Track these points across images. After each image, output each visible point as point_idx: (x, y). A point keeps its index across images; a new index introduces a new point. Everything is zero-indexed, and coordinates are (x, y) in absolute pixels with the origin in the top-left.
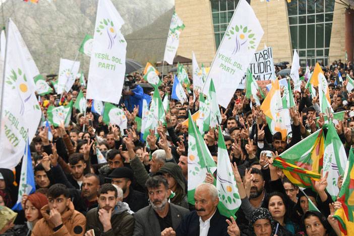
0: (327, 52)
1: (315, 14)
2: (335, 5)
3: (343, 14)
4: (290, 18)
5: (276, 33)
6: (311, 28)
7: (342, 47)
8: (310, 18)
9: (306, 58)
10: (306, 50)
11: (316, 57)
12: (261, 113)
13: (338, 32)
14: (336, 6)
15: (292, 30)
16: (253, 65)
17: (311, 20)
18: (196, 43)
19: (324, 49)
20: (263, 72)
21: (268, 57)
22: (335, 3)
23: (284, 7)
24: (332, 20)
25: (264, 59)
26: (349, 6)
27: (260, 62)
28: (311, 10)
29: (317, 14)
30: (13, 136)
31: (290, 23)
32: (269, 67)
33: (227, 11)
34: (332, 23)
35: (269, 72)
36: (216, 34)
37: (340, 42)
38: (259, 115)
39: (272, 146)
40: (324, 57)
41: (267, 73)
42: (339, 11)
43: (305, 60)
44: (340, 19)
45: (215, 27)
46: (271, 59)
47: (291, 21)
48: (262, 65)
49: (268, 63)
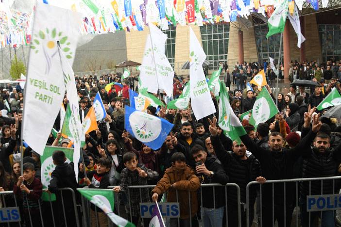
0: (226, 57)
1: (218, 34)
9: (213, 61)
10: (213, 56)
11: (219, 60)
15: (204, 44)
17: (215, 37)
19: (224, 55)
22: (230, 27)
24: (228, 38)
26: (240, 29)
28: (215, 32)
31: (202, 39)
37: (234, 51)
40: (224, 60)
47: (203, 37)
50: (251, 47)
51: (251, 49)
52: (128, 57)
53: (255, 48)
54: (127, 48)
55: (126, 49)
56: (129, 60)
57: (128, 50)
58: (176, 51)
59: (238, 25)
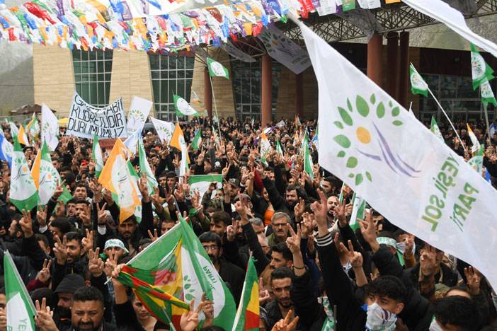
1: (177, 70)
4: (152, 72)
5: (138, 86)
6: (173, 83)
8: (172, 73)
9: (168, 112)
12: (99, 187)
14: (196, 63)
15: (155, 84)
17: (172, 76)
18: (56, 92)
20: (113, 127)
21: (118, 109)
22: (195, 61)
24: (192, 77)
27: (108, 115)
28: (173, 67)
31: (153, 78)
32: (120, 121)
33: (89, 61)
34: (192, 80)
35: (121, 126)
36: (77, 84)
38: (97, 190)
39: (117, 230)
41: (118, 127)
42: (199, 69)
43: (166, 114)
44: (200, 76)
45: (76, 76)
46: (121, 112)
47: (154, 75)
48: (111, 119)
49: (119, 116)
50: (225, 94)
51: (226, 97)
52: (35, 98)
53: (232, 96)
54: (35, 83)
56: (36, 103)
57: (35, 87)
58: (111, 94)
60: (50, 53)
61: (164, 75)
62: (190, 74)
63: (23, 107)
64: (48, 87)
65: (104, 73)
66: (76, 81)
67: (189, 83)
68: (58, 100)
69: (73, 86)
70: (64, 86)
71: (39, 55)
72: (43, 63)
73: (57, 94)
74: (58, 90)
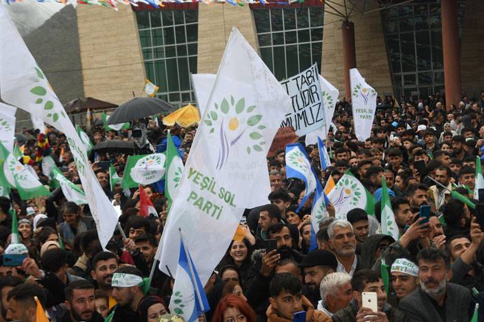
2: (325, 17)
3: (339, 29)
4: (259, 36)
6: (292, 51)
7: (338, 78)
13: (332, 56)
14: (327, 17)
16: (295, 98)
18: (116, 78)
20: (309, 104)
22: (325, 13)
23: (251, 20)
24: (322, 39)
25: (309, 84)
26: (347, 18)
27: (303, 90)
29: (300, 29)
30: (209, 205)
33: (162, 27)
34: (321, 43)
35: (317, 101)
36: (146, 64)
41: (314, 104)
42: (331, 26)
44: (333, 36)
48: (306, 93)
51: (376, 64)
52: (86, 88)
54: (83, 67)
55: (81, 69)
56: (88, 95)
57: (84, 72)
59: (342, 10)
60: (104, 19)
61: (278, 39)
62: (318, 34)
63: (72, 102)
64: (104, 70)
65: (187, 43)
66: (145, 58)
67: (318, 48)
68: (121, 89)
69: (140, 67)
70: (128, 67)
71: (87, 25)
72: (94, 35)
73: (118, 80)
74: (119, 74)
